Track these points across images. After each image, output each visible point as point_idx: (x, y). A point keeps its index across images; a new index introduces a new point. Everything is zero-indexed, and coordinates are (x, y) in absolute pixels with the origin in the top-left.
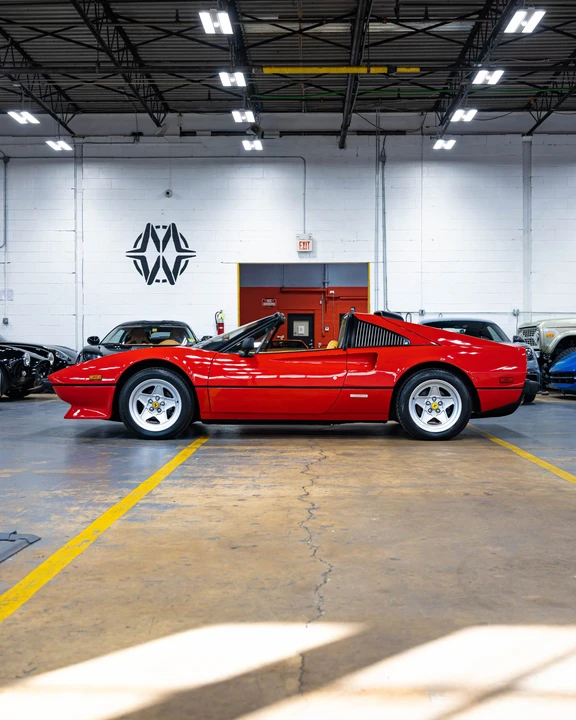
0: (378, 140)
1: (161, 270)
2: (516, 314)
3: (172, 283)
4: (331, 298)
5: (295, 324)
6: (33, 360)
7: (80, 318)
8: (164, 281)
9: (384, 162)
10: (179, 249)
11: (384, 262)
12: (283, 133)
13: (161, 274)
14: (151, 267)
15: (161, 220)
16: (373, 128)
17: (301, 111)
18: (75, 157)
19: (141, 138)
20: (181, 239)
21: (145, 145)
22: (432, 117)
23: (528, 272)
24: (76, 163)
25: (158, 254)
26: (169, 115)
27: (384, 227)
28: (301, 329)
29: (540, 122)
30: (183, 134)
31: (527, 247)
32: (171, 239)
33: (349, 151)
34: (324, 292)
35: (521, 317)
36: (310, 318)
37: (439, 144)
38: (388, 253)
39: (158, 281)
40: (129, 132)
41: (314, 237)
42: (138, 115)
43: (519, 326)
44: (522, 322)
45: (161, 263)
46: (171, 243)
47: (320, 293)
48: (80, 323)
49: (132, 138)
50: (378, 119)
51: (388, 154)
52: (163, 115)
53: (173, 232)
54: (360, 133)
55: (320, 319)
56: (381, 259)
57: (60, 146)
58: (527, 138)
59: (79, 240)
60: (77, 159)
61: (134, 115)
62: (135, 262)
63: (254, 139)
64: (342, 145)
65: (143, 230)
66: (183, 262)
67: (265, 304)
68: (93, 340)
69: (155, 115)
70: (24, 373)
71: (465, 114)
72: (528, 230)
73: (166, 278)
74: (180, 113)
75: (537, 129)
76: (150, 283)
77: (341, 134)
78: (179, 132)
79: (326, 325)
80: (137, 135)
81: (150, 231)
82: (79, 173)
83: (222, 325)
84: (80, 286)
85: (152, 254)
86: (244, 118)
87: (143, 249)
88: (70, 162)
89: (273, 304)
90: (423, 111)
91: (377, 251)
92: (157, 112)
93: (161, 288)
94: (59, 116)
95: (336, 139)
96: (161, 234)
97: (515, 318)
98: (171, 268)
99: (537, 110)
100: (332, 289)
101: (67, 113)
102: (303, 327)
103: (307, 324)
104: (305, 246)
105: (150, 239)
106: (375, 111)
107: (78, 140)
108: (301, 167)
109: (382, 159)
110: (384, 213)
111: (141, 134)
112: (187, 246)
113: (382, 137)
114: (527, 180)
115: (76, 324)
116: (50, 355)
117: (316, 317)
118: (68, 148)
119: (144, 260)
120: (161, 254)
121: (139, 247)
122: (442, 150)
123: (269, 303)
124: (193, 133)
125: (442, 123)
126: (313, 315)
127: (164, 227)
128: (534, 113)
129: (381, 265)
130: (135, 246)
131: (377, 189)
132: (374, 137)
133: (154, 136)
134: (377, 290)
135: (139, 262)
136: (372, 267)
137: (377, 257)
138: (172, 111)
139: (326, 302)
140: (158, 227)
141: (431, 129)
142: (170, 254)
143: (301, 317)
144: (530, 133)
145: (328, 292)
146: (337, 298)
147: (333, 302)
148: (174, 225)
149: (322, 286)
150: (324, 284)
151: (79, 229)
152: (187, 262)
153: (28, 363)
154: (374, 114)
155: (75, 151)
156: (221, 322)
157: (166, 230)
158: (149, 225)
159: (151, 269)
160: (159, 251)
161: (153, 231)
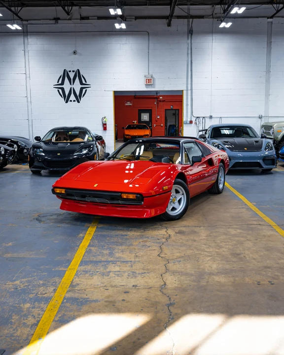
0: (189, 21)
1: (72, 95)
2: (260, 117)
3: (79, 102)
4: (160, 101)
5: (142, 114)
6: (6, 150)
7: (30, 121)
8: (74, 101)
9: (192, 34)
11: (191, 90)
12: (137, 18)
13: (72, 97)
15: (72, 67)
16: (186, 14)
17: (146, 5)
18: (23, 32)
19: (59, 21)
20: (83, 78)
21: (61, 25)
22: (218, 8)
23: (267, 95)
24: (24, 36)
25: (71, 86)
26: (74, 8)
27: (191, 70)
28: (145, 117)
29: (278, 11)
30: (82, 18)
31: (268, 81)
32: (77, 78)
33: (173, 27)
34: (157, 98)
35: (263, 119)
36: (150, 111)
37: (223, 25)
38: (193, 85)
39: (71, 101)
40: (52, 18)
41: (154, 76)
42: (57, 7)
43: (262, 124)
44: (264, 122)
45: (72, 91)
47: (155, 98)
48: (30, 124)
49: (54, 21)
50: (189, 9)
51: (194, 29)
52: (70, 8)
53: (78, 74)
54: (179, 17)
55: (155, 112)
56: (189, 88)
57: (15, 27)
58: (270, 20)
59: (28, 79)
60: (25, 33)
61: (54, 8)
63: (121, 23)
64: (169, 25)
65: (62, 73)
66: (84, 90)
67: (126, 104)
68: (38, 139)
69: (66, 8)
70: (2, 158)
71: (239, 9)
72: (268, 71)
73: (75, 99)
74: (80, 6)
75: (276, 15)
76: (67, 102)
77: (169, 18)
78: (79, 17)
79: (158, 115)
80: (57, 19)
81: (66, 74)
82: (26, 41)
83: (106, 124)
84: (29, 104)
86: (116, 12)
87: (62, 83)
88: (20, 35)
89: (131, 104)
90: (213, 4)
91: (187, 84)
92: (67, 6)
93: (72, 105)
94: (13, 9)
95: (165, 21)
96: (72, 75)
97: (260, 120)
99: (277, 4)
100: (161, 96)
101: (18, 7)
102: (146, 116)
103: (148, 114)
104: (149, 81)
105: (66, 78)
106: (187, 5)
107: (25, 22)
108: (147, 37)
109: (191, 32)
110: (191, 63)
111: (59, 19)
112: (86, 82)
113: (191, 20)
114: (269, 44)
115: (29, 125)
116: (15, 146)
117: (153, 110)
118: (19, 28)
119: (63, 89)
120: (72, 86)
121: (60, 82)
122: (224, 28)
123: (128, 104)
124: (87, 18)
125: (224, 13)
126: (151, 110)
127: (73, 71)
128: (275, 6)
129: (189, 92)
130: (58, 82)
131: (188, 49)
132: (186, 20)
133: (66, 19)
134: (187, 105)
135: (60, 90)
136: (185, 93)
137: (187, 87)
138: (75, 6)
139: (158, 103)
140: (70, 71)
141: (218, 15)
142: (77, 86)
143: (145, 111)
144: (272, 17)
145: (159, 98)
146: (163, 101)
147: (162, 103)
148: (78, 70)
149: (156, 95)
150: (157, 93)
151: (28, 73)
152: (86, 90)
153: (3, 153)
154: (187, 6)
155: (23, 29)
156: (105, 123)
157: (74, 73)
158: (65, 70)
159: (67, 94)
160: (71, 84)
161: (68, 74)
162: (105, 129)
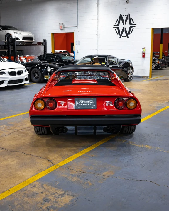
1: (124, 32)
3: (128, 37)
8: (125, 36)
10: (131, 24)
13: (124, 34)
14: (121, 31)
20: (131, 20)
32: (128, 20)
39: (123, 37)
45: (124, 29)
46: (128, 21)
53: (129, 17)
62: (116, 30)
65: (118, 18)
66: (132, 28)
76: (120, 37)
81: (121, 17)
85: (121, 26)
87: (118, 25)
93: (124, 39)
98: (128, 31)
105: (121, 20)
115: (97, 53)
119: (118, 28)
120: (124, 26)
127: (126, 15)
130: (116, 24)
140: (124, 16)
142: (127, 26)
148: (129, 14)
152: (133, 29)
156: (143, 52)
157: (126, 17)
158: (121, 15)
159: (121, 32)
160: (124, 25)
161: (122, 17)
162: (144, 56)
